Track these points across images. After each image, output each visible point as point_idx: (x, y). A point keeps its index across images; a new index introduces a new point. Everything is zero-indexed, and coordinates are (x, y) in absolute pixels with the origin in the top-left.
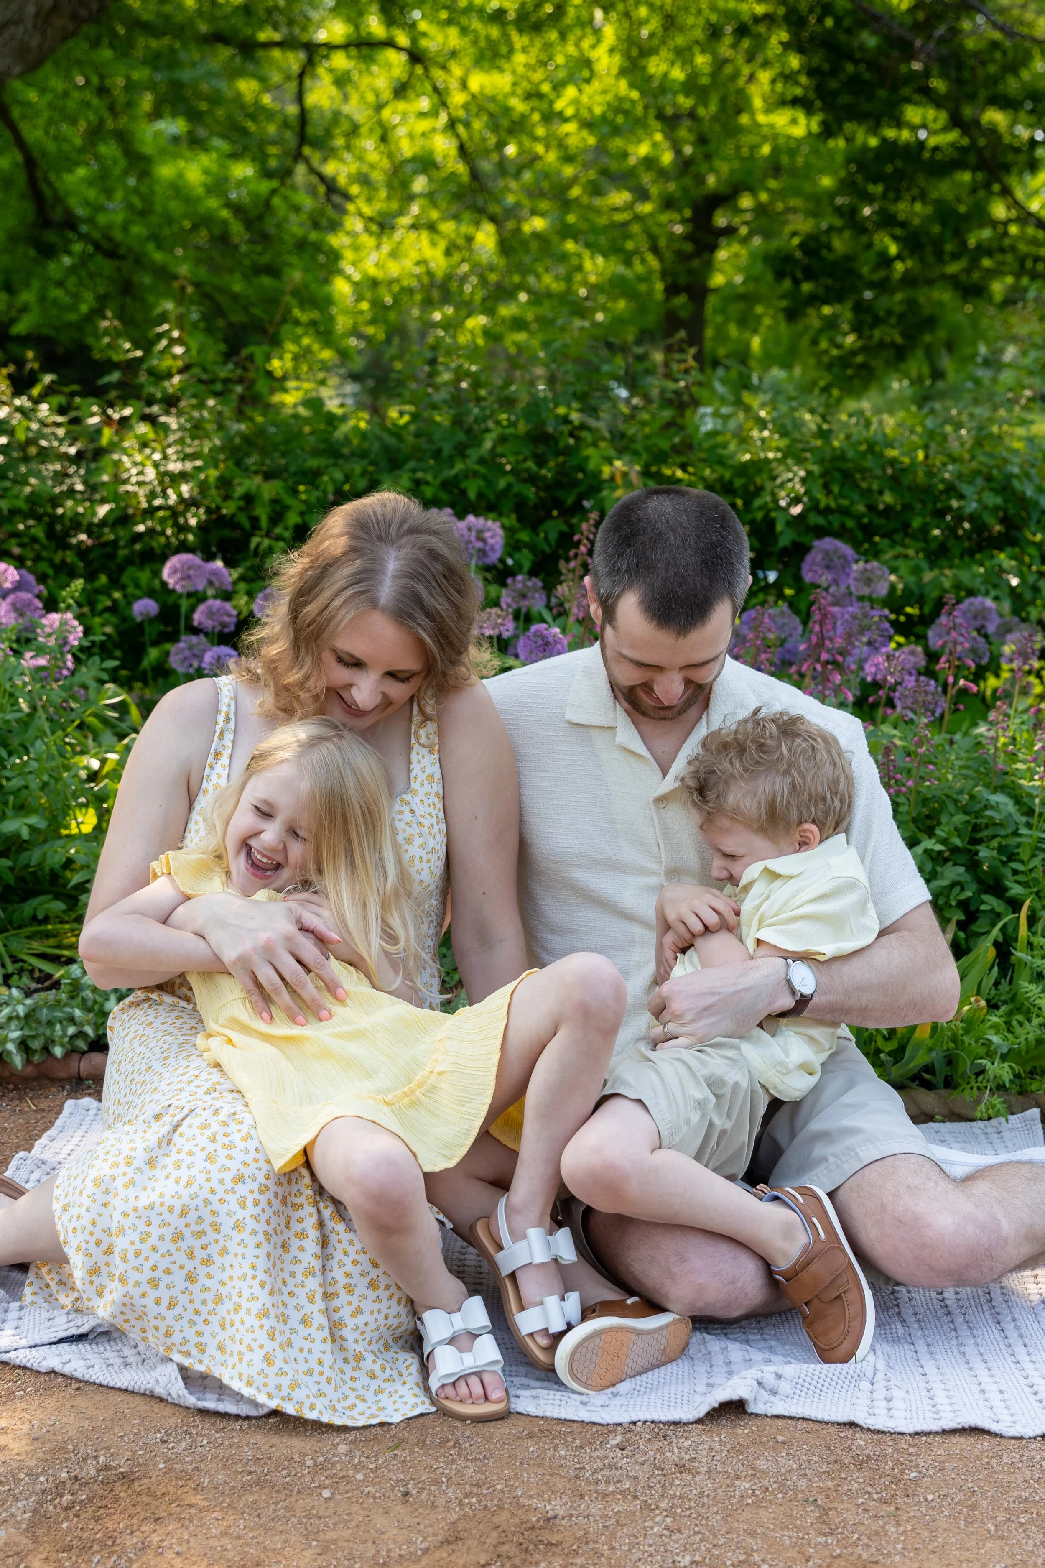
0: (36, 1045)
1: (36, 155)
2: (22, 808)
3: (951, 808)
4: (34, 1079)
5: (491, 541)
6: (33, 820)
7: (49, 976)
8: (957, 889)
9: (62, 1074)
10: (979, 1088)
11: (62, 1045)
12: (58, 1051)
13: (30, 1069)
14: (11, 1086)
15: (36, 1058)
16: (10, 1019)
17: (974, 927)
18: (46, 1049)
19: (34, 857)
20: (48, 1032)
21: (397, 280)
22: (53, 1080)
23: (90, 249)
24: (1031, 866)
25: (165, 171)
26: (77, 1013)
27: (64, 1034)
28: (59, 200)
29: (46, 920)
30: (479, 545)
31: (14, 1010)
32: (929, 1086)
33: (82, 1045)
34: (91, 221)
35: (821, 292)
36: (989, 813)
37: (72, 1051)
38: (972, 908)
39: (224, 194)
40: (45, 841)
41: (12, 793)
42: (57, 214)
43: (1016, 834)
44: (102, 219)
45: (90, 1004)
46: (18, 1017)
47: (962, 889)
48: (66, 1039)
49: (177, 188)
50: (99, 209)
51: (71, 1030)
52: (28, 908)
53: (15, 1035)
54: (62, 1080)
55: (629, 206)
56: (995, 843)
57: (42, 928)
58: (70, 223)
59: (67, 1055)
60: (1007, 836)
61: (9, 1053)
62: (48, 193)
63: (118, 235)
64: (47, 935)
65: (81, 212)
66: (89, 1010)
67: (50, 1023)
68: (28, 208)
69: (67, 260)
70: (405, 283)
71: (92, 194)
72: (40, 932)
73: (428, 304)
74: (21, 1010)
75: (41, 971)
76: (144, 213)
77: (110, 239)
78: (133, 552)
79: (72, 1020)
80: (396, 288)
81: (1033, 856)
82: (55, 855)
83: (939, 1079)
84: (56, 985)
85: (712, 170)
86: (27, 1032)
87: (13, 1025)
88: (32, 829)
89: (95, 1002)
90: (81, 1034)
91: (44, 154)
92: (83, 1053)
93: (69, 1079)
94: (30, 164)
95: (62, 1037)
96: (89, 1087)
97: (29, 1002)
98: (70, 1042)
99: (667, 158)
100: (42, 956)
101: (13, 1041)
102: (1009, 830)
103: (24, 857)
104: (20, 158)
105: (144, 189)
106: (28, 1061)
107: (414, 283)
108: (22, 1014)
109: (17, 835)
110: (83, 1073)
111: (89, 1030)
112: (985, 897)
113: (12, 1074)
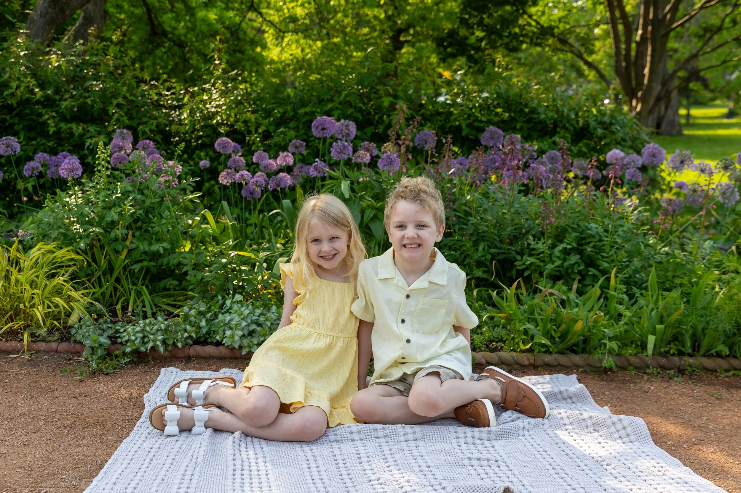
0: (170, 342)
1: (151, 7)
2: (158, 240)
3: (570, 230)
4: (169, 358)
5: (351, 130)
6: (165, 245)
7: (172, 313)
8: (576, 266)
9: (182, 355)
10: (602, 353)
11: (181, 342)
12: (180, 345)
13: (167, 353)
14: (158, 361)
15: (170, 348)
16: (158, 330)
17: (585, 282)
18: (174, 344)
19: (165, 261)
20: (175, 336)
21: (284, 61)
22: (177, 358)
23: (172, 44)
24: (610, 254)
25: (201, 14)
26: (188, 327)
27: (182, 337)
28: (160, 24)
29: (169, 290)
30: (347, 131)
31: (160, 326)
32: (575, 352)
33: (190, 342)
34: (172, 33)
35: (455, 51)
36: (588, 232)
37: (186, 345)
38: (583, 274)
39: (223, 23)
40: (169, 254)
41: (154, 234)
42: (159, 31)
43: (600, 240)
44: (176, 32)
45: (193, 323)
46: (161, 330)
47: (579, 266)
48: (183, 339)
49: (204, 20)
50: (174, 29)
51: (186, 335)
52: (162, 284)
53: (160, 337)
54: (181, 358)
55: (370, 33)
56: (592, 245)
57: (168, 293)
58: (164, 34)
59: (183, 347)
60: (596, 242)
61: (158, 346)
62: (156, 23)
63: (183, 38)
64: (169, 296)
65: (168, 29)
66: (193, 326)
67: (176, 332)
68: (148, 28)
69: (163, 50)
70: (287, 62)
71: (173, 23)
72: (166, 295)
73: (295, 71)
74: (163, 326)
75: (168, 311)
76: (193, 30)
77: (180, 40)
78: (198, 144)
79: (185, 330)
80: (283, 64)
81: (610, 250)
82: (174, 260)
83: (580, 350)
84: (178, 316)
85: (400, 19)
86: (166, 337)
87: (159, 333)
88: (165, 249)
89: (196, 322)
90: (190, 337)
91: (153, 7)
92: (191, 345)
93: (184, 357)
94: (149, 11)
95: (181, 338)
96: (194, 361)
97: (166, 322)
98: (185, 341)
99: (382, 16)
100: (168, 305)
101: (159, 340)
102: (597, 238)
103: (160, 261)
104: (145, 10)
105: (192, 20)
106: (166, 350)
107: (290, 62)
108: (163, 328)
109: (158, 251)
110: (191, 355)
111: (193, 335)
112: (590, 269)
113: (159, 356)
